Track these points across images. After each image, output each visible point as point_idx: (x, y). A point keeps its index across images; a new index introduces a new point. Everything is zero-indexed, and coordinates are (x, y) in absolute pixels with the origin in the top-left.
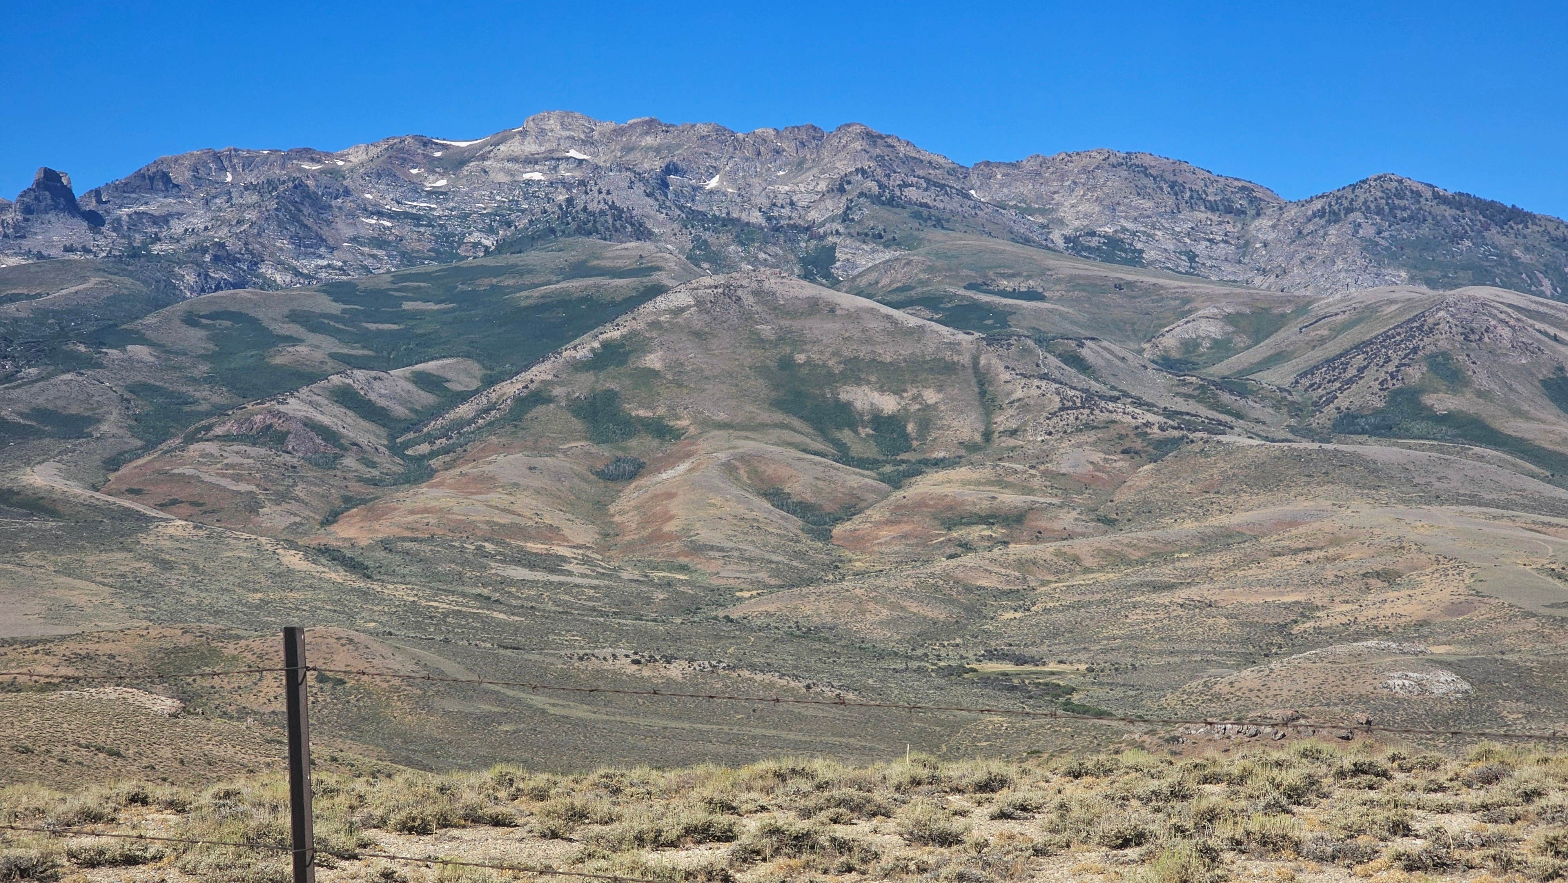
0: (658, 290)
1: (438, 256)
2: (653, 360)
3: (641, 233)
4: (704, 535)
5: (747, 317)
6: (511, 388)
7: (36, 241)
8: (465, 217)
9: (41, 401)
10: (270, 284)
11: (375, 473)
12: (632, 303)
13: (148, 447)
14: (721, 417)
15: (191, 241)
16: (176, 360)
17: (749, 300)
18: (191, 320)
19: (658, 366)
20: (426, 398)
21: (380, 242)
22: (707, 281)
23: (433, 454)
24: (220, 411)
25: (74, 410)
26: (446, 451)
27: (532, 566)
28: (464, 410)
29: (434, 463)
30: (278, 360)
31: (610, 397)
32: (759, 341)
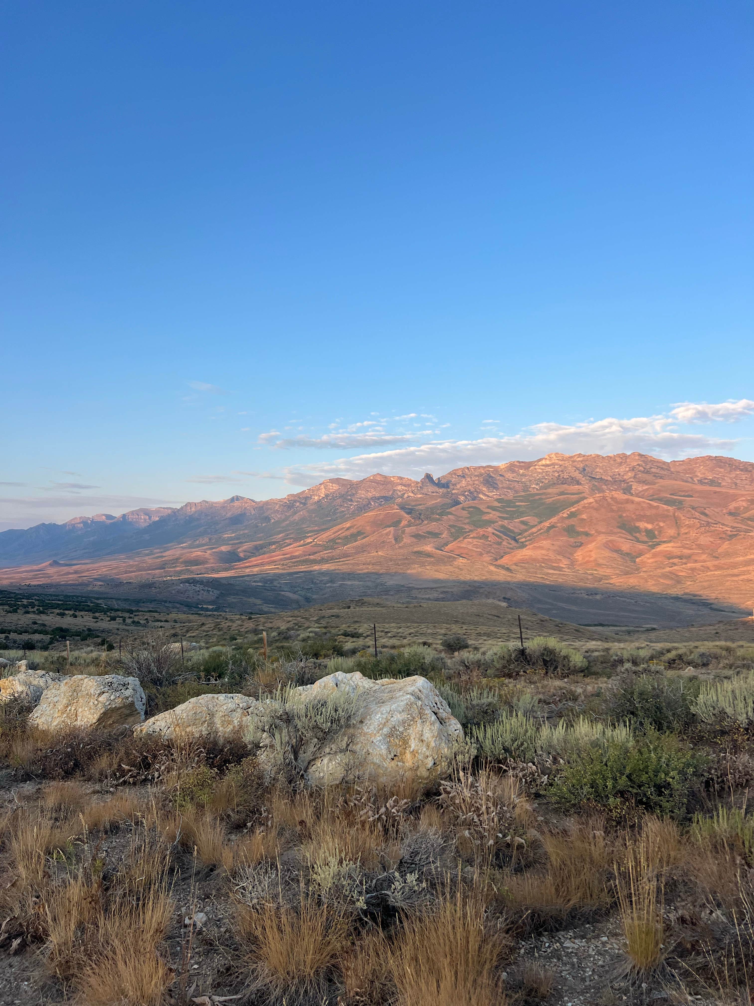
0: (585, 498)
1: (524, 491)
2: (584, 516)
3: (578, 483)
4: (601, 561)
5: (609, 504)
6: (546, 524)
7: (425, 491)
8: (530, 481)
9: (428, 529)
10: (482, 499)
11: (511, 546)
12: (577, 502)
13: (455, 540)
14: (604, 531)
15: (462, 489)
16: (460, 519)
17: (609, 500)
18: (463, 509)
19: (585, 518)
20: (523, 527)
21: (509, 488)
22: (598, 495)
23: (526, 541)
24: (471, 531)
25: (437, 531)
26: (529, 540)
27: (555, 570)
28: (534, 530)
29: (527, 543)
30: (485, 518)
31: (573, 526)
32: (613, 511)
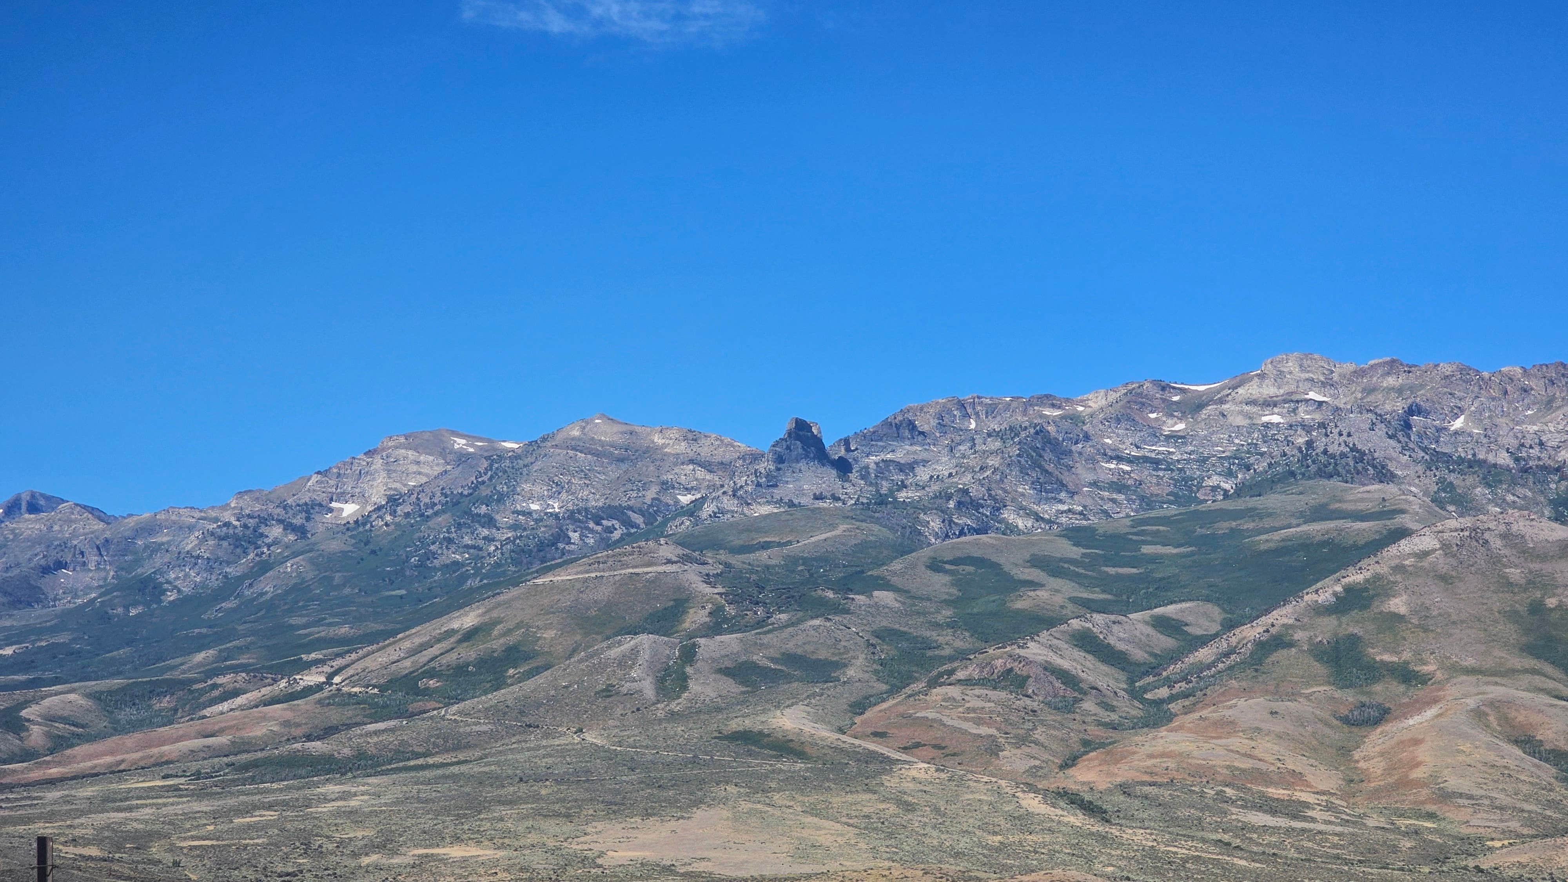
0: (1403, 533)
1: (1177, 499)
2: (1398, 604)
3: (1384, 475)
4: (1453, 783)
5: (1495, 560)
6: (1251, 632)
7: (787, 490)
8: (1203, 460)
9: (790, 646)
10: (1011, 529)
11: (1114, 717)
12: (1375, 546)
13: (894, 691)
14: (1470, 662)
15: (935, 487)
16: (921, 605)
17: (1496, 543)
18: (935, 566)
19: (1403, 610)
20: (1166, 642)
21: (1118, 487)
22: (1453, 523)
23: (1172, 698)
24: (962, 656)
25: (823, 654)
26: (1185, 695)
27: (1273, 812)
28: (1204, 654)
29: (1174, 707)
30: (1019, 605)
31: (1354, 641)
32: (1508, 585)
